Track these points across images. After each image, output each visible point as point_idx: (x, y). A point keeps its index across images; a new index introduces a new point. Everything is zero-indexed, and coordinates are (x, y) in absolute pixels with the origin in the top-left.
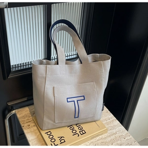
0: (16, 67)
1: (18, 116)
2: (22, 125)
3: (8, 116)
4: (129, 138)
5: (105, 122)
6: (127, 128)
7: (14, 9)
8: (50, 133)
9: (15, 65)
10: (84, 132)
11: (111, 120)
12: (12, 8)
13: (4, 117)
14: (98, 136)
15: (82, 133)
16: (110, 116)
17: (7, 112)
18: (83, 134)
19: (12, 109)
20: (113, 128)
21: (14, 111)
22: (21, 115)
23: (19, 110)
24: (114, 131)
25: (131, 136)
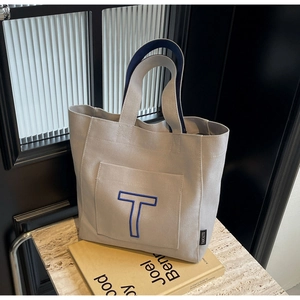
0: (30, 143)
1: (38, 244)
2: (46, 263)
3: (17, 244)
4: (269, 285)
5: (219, 252)
6: (263, 262)
7: (23, 22)
8: (104, 279)
9: (29, 139)
10: (175, 275)
11: (231, 247)
12: (19, 20)
13: (9, 247)
14: (204, 282)
15: (171, 277)
16: (229, 240)
17: (13, 235)
18: (174, 278)
19: (25, 230)
20: (236, 263)
21: (28, 234)
22: (43, 243)
23: (39, 230)
24: (238, 271)
25: (274, 281)
